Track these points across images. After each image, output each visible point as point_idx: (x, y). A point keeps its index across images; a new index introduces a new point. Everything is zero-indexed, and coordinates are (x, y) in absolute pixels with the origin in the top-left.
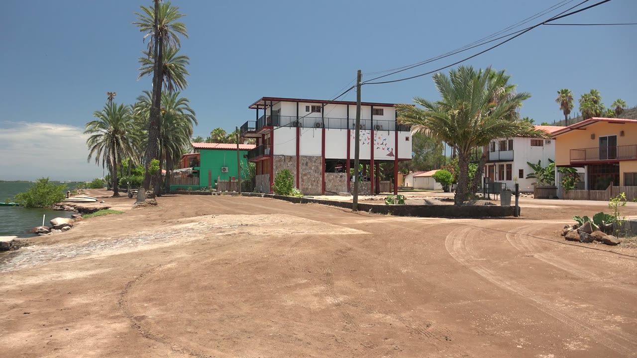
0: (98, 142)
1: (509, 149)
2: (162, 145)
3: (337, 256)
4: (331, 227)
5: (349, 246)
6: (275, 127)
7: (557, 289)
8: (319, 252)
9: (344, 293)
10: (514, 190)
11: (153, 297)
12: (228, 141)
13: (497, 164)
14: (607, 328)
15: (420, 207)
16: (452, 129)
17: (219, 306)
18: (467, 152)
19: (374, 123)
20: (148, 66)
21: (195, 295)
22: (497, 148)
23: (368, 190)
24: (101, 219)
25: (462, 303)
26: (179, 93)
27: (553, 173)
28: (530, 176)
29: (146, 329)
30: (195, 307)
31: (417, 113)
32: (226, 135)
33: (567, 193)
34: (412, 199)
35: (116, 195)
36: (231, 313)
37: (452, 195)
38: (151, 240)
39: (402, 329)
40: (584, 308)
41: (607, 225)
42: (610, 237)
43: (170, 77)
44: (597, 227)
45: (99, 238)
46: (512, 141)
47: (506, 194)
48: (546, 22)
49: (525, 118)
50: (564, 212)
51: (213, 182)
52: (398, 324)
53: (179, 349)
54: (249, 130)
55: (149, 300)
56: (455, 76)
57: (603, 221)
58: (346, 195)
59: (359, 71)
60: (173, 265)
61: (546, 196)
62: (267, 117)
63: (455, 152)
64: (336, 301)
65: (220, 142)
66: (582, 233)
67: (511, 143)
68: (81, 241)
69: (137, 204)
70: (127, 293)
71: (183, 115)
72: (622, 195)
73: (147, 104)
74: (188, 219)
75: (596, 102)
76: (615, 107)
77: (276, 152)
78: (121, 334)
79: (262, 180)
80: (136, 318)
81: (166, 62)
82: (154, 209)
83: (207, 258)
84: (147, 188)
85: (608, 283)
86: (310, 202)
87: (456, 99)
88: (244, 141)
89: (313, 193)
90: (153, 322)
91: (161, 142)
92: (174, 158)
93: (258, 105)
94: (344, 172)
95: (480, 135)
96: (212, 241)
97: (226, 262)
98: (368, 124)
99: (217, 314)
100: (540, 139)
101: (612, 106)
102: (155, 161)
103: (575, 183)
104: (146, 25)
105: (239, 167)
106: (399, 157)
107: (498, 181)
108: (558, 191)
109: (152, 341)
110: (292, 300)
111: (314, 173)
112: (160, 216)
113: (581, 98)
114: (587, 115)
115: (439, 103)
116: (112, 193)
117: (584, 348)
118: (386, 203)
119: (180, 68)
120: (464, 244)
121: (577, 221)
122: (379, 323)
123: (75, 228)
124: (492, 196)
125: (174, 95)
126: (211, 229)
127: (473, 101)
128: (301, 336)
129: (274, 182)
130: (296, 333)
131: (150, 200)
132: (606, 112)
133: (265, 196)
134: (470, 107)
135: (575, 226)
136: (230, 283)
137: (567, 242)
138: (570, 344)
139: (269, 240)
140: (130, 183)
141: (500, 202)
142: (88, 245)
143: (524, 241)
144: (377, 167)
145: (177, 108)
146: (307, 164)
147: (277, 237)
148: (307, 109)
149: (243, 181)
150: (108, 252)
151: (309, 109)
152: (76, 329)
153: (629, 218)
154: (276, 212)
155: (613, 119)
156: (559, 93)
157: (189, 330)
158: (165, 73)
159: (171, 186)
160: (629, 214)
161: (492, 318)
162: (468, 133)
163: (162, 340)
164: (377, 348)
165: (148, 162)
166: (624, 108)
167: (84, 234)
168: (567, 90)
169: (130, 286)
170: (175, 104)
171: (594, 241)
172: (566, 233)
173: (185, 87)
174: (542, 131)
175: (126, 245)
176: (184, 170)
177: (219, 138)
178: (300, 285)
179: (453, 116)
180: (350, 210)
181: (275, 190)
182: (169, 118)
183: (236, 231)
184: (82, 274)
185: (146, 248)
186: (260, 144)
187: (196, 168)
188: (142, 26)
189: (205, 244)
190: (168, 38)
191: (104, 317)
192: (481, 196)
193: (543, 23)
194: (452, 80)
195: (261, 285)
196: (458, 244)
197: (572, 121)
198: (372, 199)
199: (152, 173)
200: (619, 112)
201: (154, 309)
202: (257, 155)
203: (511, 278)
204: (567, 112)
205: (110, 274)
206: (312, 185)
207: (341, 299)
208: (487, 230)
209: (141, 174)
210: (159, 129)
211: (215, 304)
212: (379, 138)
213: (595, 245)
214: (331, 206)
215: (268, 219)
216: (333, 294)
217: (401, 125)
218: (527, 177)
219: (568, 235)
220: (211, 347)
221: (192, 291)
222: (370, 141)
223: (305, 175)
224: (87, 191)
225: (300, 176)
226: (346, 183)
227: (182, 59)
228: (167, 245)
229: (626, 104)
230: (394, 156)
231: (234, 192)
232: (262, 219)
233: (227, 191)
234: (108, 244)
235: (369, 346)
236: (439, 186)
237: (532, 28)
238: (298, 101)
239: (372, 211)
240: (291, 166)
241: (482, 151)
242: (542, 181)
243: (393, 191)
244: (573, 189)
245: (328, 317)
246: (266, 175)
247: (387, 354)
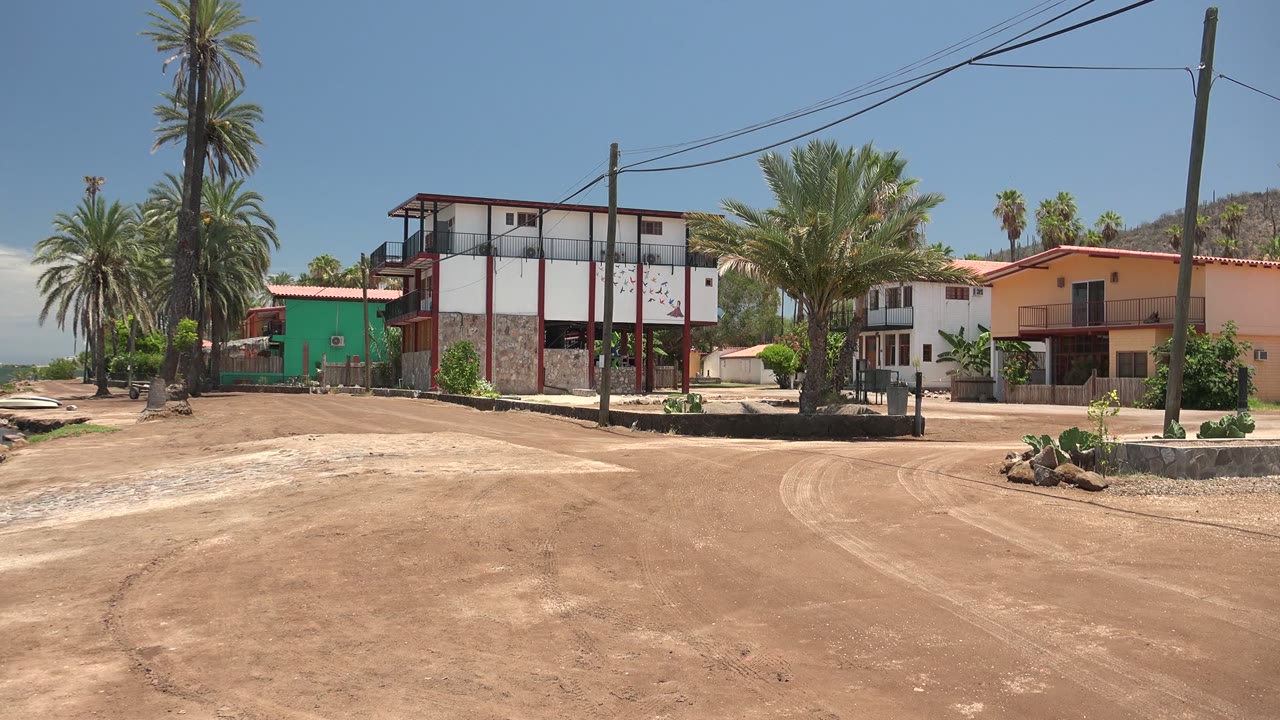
0: (63, 281)
1: (905, 306)
2: (206, 290)
3: (566, 517)
4: (556, 458)
5: (590, 496)
6: (442, 256)
7: (990, 577)
8: (530, 509)
9: (577, 591)
10: (914, 384)
11: (176, 607)
12: (345, 282)
13: (881, 333)
14: (1081, 650)
15: (732, 419)
16: (796, 264)
17: (320, 623)
18: (824, 309)
19: (644, 250)
20: (175, 123)
21: (269, 601)
22: (882, 303)
23: (630, 383)
24: (68, 444)
25: (810, 606)
26: (241, 182)
27: (987, 353)
28: (943, 358)
29: (162, 674)
30: (269, 626)
31: (729, 231)
32: (341, 271)
33: (1012, 390)
34: (718, 401)
35: (102, 393)
36: (346, 637)
37: (794, 394)
38: (178, 488)
39: (693, 661)
40: (1040, 612)
41: (1084, 452)
42: (1091, 476)
43: (221, 148)
44: (1067, 456)
45: (63, 484)
46: (911, 288)
47: (897, 392)
48: (975, 59)
49: (936, 244)
50: (1007, 428)
51: (312, 365)
52: (686, 651)
53: (232, 714)
54: (388, 261)
55: (169, 612)
56: (802, 160)
57: (1078, 445)
58: (586, 395)
59: (614, 147)
60: (225, 538)
61: (972, 396)
62: (425, 234)
63: (801, 309)
64: (563, 608)
65: (328, 284)
66: (1040, 468)
67: (909, 292)
68: (24, 489)
69: (147, 413)
70: (122, 599)
71: (250, 226)
72: (1113, 395)
73: (172, 202)
74: (257, 443)
75: (1067, 217)
76: (1103, 227)
77: (444, 306)
78: (108, 687)
79: (416, 362)
80: (141, 652)
81: (212, 117)
82: (186, 422)
83: (296, 523)
84: (170, 379)
85: (1085, 563)
86: (513, 408)
87: (804, 204)
88: (377, 284)
89: (520, 389)
90: (178, 658)
91: (201, 282)
92: (227, 316)
93: (407, 210)
94: (583, 348)
95: (850, 276)
96: (312, 488)
97: (336, 531)
98: (632, 252)
99: (316, 638)
100: (963, 286)
101: (1096, 225)
102: (187, 322)
103: (1027, 372)
104: (169, 38)
105: (368, 337)
106: (693, 318)
107: (883, 367)
108: (995, 386)
109: (175, 700)
110: (471, 608)
111: (522, 348)
112: (199, 436)
113: (1039, 208)
114: (1050, 241)
115: (771, 213)
116: (92, 390)
117: (1040, 688)
118: (665, 409)
119: (243, 129)
120: (817, 491)
121: (1030, 444)
122: (649, 650)
123: (10, 463)
124: (871, 396)
125: (231, 186)
126: (308, 464)
127: (837, 208)
128: (490, 679)
129: (439, 367)
130: (480, 674)
131: (177, 403)
132: (1085, 235)
133: (421, 396)
134: (830, 222)
135: (1026, 453)
136: (344, 573)
137: (1011, 485)
138: (1013, 681)
139: (427, 486)
140: (133, 367)
141: (887, 408)
142: (39, 499)
143: (931, 484)
144: (649, 338)
145: (237, 212)
146: (507, 331)
147: (444, 480)
148: (509, 219)
149: (375, 364)
150: (80, 515)
151: (512, 220)
152: (7, 678)
153: (1124, 439)
154: (445, 429)
155: (1097, 249)
156: (1000, 197)
157: (256, 674)
158: (211, 140)
159: (221, 374)
160: (1125, 431)
161: (869, 636)
162: (828, 272)
163: (197, 697)
164: (642, 700)
165: (174, 323)
166: (1119, 229)
167: (30, 475)
168: (1015, 192)
169: (130, 585)
170: (232, 204)
171: (1061, 482)
172: (1009, 468)
173: (253, 171)
174: (966, 271)
175: (124, 499)
176: (250, 341)
177: (325, 276)
178: (490, 576)
179: (798, 239)
180: (594, 424)
181: (443, 384)
182: (219, 231)
183: (360, 468)
184: (23, 562)
185: (168, 503)
186: (412, 289)
187: (277, 338)
188: (160, 40)
189: (293, 495)
190: (219, 66)
191: (72, 650)
192: (851, 397)
193: (969, 62)
194: (797, 167)
195: (409, 578)
196: (805, 491)
197: (1022, 252)
198: (638, 403)
199: (181, 348)
200: (1109, 236)
201: (180, 632)
202: (406, 311)
203: (906, 557)
204: (1014, 234)
205: (86, 560)
206: (518, 373)
207: (573, 603)
208: (863, 463)
209: (159, 349)
210: (197, 256)
211: (312, 618)
212: (654, 280)
213: (1064, 491)
214: (556, 417)
215: (426, 443)
216: (557, 593)
217: (696, 253)
218: (938, 358)
219: (1013, 472)
220: (302, 708)
221: (263, 593)
222: (635, 286)
223: (504, 353)
224: (39, 386)
225: (494, 354)
226: (586, 369)
227: (247, 111)
228: (213, 497)
229: (1122, 221)
230: (682, 316)
231: (357, 387)
232: (414, 442)
233: (341, 386)
234: (82, 497)
235: (627, 696)
236: (770, 376)
237: (949, 70)
238: (490, 203)
239: (637, 425)
240: (474, 335)
241: (854, 309)
242: (966, 367)
243: (679, 387)
244: (1024, 383)
245: (546, 641)
246: (423, 353)
247: (662, 712)
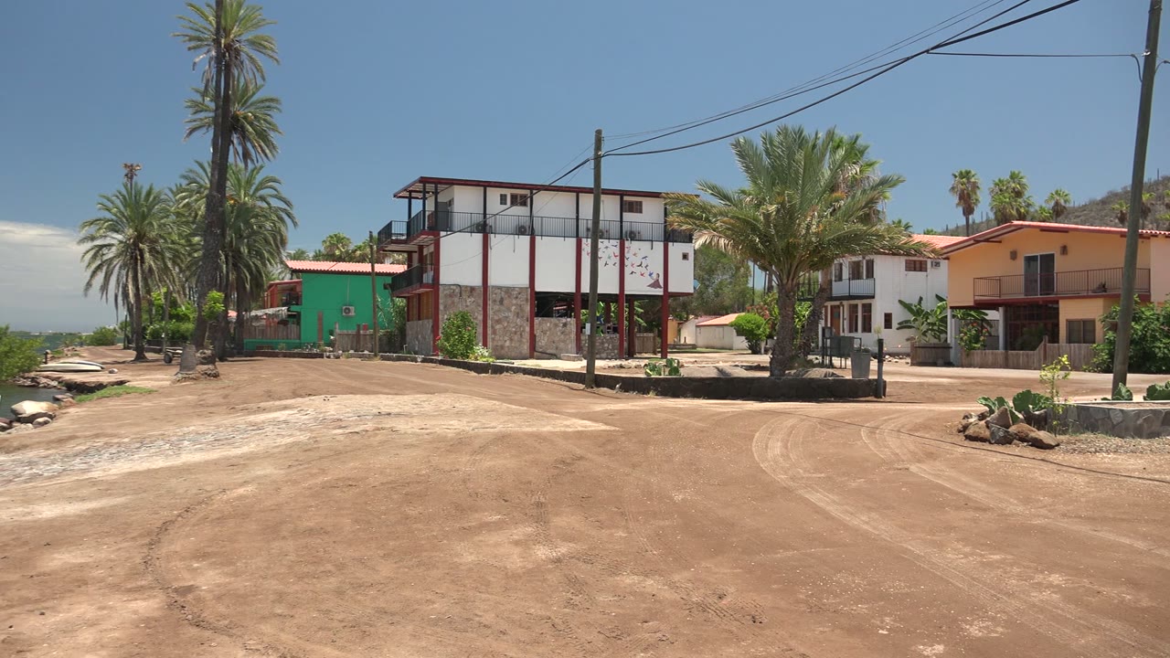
0: (105, 258)
1: (867, 277)
2: (231, 265)
3: (556, 471)
4: (547, 417)
5: (579, 452)
6: (442, 233)
7: (950, 528)
8: (523, 463)
9: (568, 538)
10: (876, 349)
11: (209, 550)
12: (355, 257)
13: (845, 303)
14: (1036, 596)
15: (708, 382)
16: (766, 238)
17: (336, 566)
18: (793, 280)
19: (626, 227)
20: (202, 115)
21: (290, 545)
22: (846, 274)
23: (613, 348)
24: (111, 403)
25: (781, 554)
26: (262, 167)
27: (944, 320)
28: (904, 325)
29: (195, 610)
30: (290, 567)
31: (704, 209)
32: (351, 247)
33: (968, 355)
34: (694, 365)
35: (140, 358)
36: (357, 578)
37: (765, 359)
38: (208, 443)
39: (674, 604)
40: (997, 561)
41: (1037, 413)
42: (1043, 435)
43: (244, 137)
44: (1020, 416)
45: (106, 439)
46: (872, 261)
47: (860, 358)
48: (933, 49)
49: (896, 221)
50: (964, 390)
51: (326, 334)
52: (668, 594)
53: (259, 647)
54: (394, 238)
55: (201, 555)
56: (771, 143)
57: (1031, 406)
58: (574, 359)
59: (599, 132)
60: (250, 488)
61: (931, 361)
62: (427, 214)
63: (770, 280)
64: (554, 554)
65: (339, 259)
66: (995, 427)
67: (870, 265)
68: (71, 444)
69: (180, 375)
70: (159, 542)
71: (270, 208)
72: (1063, 359)
73: (201, 186)
74: (277, 403)
75: (1018, 194)
76: (1052, 203)
77: (444, 279)
78: (148, 622)
79: (419, 330)
80: (176, 590)
81: (236, 109)
82: (214, 384)
83: (313, 476)
84: (200, 346)
85: (1039, 516)
86: (507, 372)
87: (773, 184)
88: (384, 258)
89: (513, 354)
90: (209, 596)
91: (226, 258)
92: (250, 288)
93: (410, 192)
94: (570, 317)
95: (816, 251)
96: (325, 444)
97: (350, 483)
98: (615, 229)
99: (332, 580)
100: (921, 259)
101: (1046, 201)
102: (215, 294)
103: (982, 338)
104: (199, 39)
105: (375, 307)
106: (671, 289)
107: (847, 334)
108: (952, 352)
109: (207, 633)
110: (471, 554)
111: (515, 317)
112: (226, 397)
113: (992, 186)
114: (1003, 217)
115: (743, 192)
116: (132, 354)
117: (997, 632)
118: (646, 373)
119: (265, 120)
120: (786, 448)
121: (985, 405)
122: (633, 593)
123: (61, 420)
124: (836, 361)
125: (253, 171)
126: (323, 422)
127: (803, 189)
128: (489, 618)
129: (441, 335)
130: (480, 614)
131: (206, 367)
132: (1036, 211)
133: (424, 361)
134: (797, 201)
135: (982, 414)
136: (357, 521)
137: (967, 443)
138: (971, 625)
139: (431, 442)
140: (167, 335)
141: (851, 372)
142: (85, 453)
143: (893, 442)
144: (631, 308)
145: (258, 194)
146: (501, 301)
147: (446, 437)
148: (503, 199)
149: (382, 332)
150: (123, 467)
151: (506, 200)
152: (60, 612)
153: (1074, 401)
154: (445, 391)
155: (1048, 224)
156: (956, 177)
157: (279, 611)
158: (235, 130)
159: (245, 341)
160: (1075, 393)
161: (836, 581)
162: (796, 246)
163: (226, 631)
164: (628, 639)
165: (202, 295)
166: (1067, 205)
167: (77, 432)
168: (970, 172)
169: (166, 530)
170: (253, 188)
171: (1015, 441)
172: (965, 428)
173: (273, 156)
174: (925, 245)
175: (160, 453)
176: (270, 311)
177: (337, 252)
178: (487, 524)
179: (767, 216)
180: (582, 386)
181: (443, 349)
182: (244, 212)
183: (370, 426)
184: (72, 509)
185: (198, 457)
186: (415, 264)
187: (295, 308)
188: (190, 40)
189: (309, 450)
190: (242, 63)
191: (115, 588)
192: (817, 361)
193: (927, 51)
194: (767, 151)
195: (415, 526)
196: (776, 448)
197: (977, 227)
198: (621, 367)
199: (210, 317)
200: (1058, 212)
201: (211, 573)
202: (410, 284)
203: (870, 509)
204: (968, 211)
205: (128, 508)
206: (511, 340)
207: (563, 549)
208: (828, 422)
209: (189, 319)
210: (223, 235)
211: (329, 561)
212: (635, 255)
213: (1017, 449)
214: (546, 379)
215: (429, 403)
216: (548, 541)
217: (673, 230)
218: (898, 326)
219: (970, 432)
220: (320, 643)
221: (284, 538)
222: (617, 260)
223: (498, 322)
224: (84, 351)
225: (489, 323)
226: (573, 336)
227: (267, 104)
228: (238, 452)
229: (1070, 197)
230: (660, 287)
231: (366, 352)
232: (417, 402)
233: (352, 352)
234: (124, 451)
235: (614, 635)
236: (742, 342)
237: (908, 59)
238: (485, 185)
239: (620, 387)
240: (472, 305)
241: (820, 280)
242: (924, 334)
243: (659, 352)
244: (979, 349)
245: (540, 583)
246: (426, 322)
247: (645, 650)
